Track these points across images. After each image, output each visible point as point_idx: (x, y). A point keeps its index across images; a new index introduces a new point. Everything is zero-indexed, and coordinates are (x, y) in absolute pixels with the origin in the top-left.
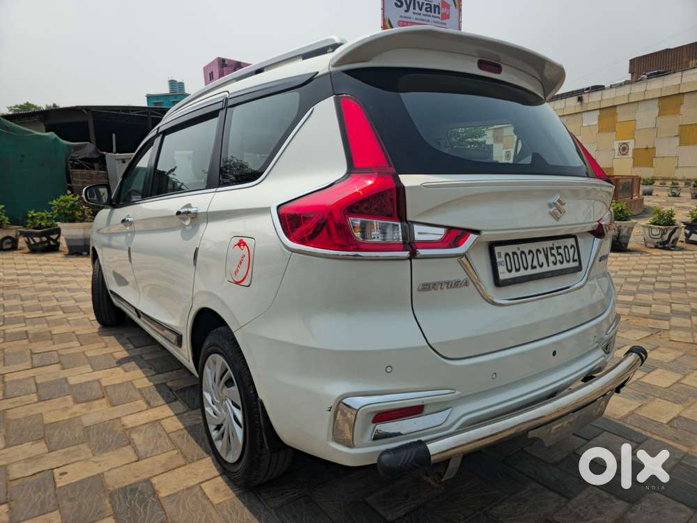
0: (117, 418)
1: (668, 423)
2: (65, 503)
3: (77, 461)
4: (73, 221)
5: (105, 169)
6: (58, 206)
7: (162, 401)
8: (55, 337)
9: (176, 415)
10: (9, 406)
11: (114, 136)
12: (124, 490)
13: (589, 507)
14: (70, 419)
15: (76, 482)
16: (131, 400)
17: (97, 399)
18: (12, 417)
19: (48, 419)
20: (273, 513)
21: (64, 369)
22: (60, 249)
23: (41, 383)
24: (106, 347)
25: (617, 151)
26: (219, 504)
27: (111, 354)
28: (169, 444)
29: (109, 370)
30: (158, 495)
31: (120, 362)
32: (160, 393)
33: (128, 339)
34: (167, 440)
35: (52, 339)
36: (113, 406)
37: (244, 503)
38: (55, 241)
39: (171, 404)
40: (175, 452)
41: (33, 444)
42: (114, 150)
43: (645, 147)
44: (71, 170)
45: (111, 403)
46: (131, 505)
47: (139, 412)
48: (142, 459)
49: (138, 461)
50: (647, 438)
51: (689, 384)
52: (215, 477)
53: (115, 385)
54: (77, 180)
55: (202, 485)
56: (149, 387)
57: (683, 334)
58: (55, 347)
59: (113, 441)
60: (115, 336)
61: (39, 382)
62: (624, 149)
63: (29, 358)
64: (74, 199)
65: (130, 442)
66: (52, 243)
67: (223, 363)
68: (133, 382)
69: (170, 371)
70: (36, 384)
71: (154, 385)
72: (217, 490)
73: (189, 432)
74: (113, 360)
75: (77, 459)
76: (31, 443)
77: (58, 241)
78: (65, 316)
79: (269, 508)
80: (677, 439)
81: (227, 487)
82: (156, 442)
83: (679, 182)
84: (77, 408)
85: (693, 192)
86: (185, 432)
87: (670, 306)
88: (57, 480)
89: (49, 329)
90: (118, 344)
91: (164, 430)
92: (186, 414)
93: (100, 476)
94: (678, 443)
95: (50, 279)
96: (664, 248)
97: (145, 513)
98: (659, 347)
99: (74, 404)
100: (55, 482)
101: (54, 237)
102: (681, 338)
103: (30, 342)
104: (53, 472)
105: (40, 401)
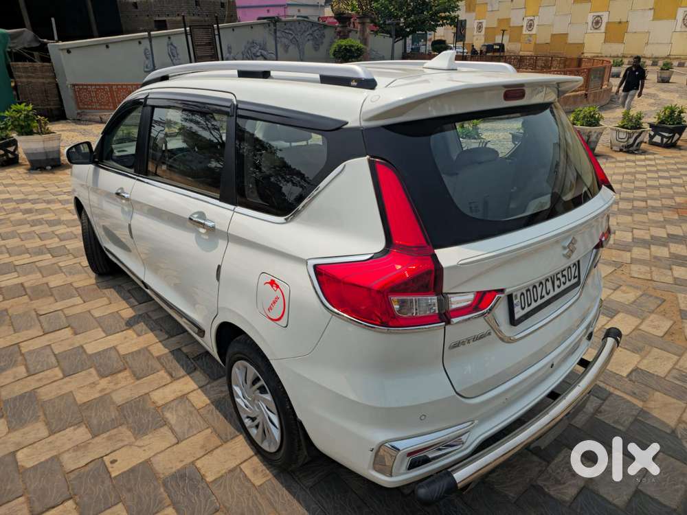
0: (146, 394)
1: (628, 376)
2: (126, 495)
3: (123, 447)
4: (31, 133)
5: (48, 60)
6: (12, 117)
7: (182, 372)
8: (55, 292)
9: (200, 388)
10: (38, 385)
11: (53, 19)
12: (173, 476)
13: (565, 470)
14: (101, 397)
15: (128, 471)
16: (154, 371)
17: (120, 372)
18: (45, 398)
19: (81, 398)
20: (309, 493)
21: (76, 334)
22: (20, 161)
23: (59, 353)
24: (111, 303)
25: (590, 24)
26: (261, 485)
27: (117, 312)
28: (202, 422)
29: (120, 333)
30: (205, 480)
31: (130, 324)
32: (178, 362)
33: (129, 291)
34: (199, 418)
35: (52, 295)
36: (138, 379)
37: (282, 483)
38: (13, 153)
39: (191, 375)
40: (209, 430)
41: (75, 430)
42: (56, 38)
43: (619, 21)
44: (11, 63)
45: (135, 375)
46: (184, 492)
47: (164, 386)
48: (182, 441)
49: (178, 443)
50: (610, 394)
51: (646, 330)
52: (251, 457)
53: (132, 353)
54: (20, 74)
55: (242, 466)
56: (166, 354)
57: (644, 269)
58: (58, 306)
59: (149, 421)
60: (115, 289)
61: (56, 353)
62: (597, 23)
63: (37, 322)
64: (26, 108)
65: (165, 423)
66: (10, 156)
67: (255, 373)
68: (150, 348)
69: (181, 333)
70: (55, 355)
71: (171, 352)
72: (255, 471)
73: (217, 407)
74: (122, 320)
75: (120, 444)
76: (72, 428)
77: (16, 153)
78: (54, 261)
79: (304, 488)
80: (635, 394)
81: (264, 468)
82: (190, 420)
83: (647, 61)
84: (104, 383)
85: (659, 75)
86: (212, 407)
87: (632, 232)
88: (110, 469)
89: (45, 280)
90: (121, 299)
91: (193, 406)
92: (209, 386)
93: (147, 463)
94: (635, 398)
95: (23, 206)
96: (628, 152)
97: (200, 501)
98: (621, 286)
99: (100, 379)
100: (109, 472)
101: (11, 149)
102: (641, 273)
103: (31, 300)
104: (103, 460)
105: (65, 376)
